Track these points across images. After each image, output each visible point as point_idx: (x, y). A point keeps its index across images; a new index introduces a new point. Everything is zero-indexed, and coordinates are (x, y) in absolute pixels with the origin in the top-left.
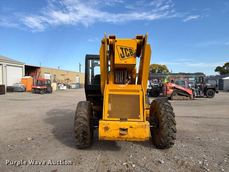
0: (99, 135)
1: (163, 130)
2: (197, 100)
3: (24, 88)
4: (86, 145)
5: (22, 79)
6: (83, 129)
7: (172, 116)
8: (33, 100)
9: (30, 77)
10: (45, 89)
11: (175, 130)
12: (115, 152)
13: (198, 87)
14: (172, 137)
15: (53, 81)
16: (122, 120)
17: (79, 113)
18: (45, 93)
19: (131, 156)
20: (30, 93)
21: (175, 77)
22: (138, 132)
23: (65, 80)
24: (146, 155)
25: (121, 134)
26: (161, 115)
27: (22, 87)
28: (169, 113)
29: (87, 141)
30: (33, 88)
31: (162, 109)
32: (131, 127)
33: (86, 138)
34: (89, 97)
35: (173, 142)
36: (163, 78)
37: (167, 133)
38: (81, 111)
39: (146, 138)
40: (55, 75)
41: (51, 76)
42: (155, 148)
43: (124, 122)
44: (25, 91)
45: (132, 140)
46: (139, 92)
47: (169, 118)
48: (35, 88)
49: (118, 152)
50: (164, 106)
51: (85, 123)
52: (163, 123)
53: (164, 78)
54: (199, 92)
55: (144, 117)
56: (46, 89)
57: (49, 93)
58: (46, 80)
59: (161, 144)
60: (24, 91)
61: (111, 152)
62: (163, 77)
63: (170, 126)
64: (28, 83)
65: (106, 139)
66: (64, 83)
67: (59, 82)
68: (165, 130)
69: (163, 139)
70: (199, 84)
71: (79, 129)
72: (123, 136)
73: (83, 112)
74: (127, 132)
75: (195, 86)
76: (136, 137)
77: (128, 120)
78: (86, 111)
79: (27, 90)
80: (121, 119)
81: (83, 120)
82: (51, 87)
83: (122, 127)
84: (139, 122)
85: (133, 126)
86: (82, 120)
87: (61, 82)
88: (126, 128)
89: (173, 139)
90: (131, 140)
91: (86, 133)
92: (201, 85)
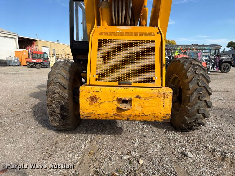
0: (81, 111)
1: (190, 104)
2: (212, 74)
3: (18, 62)
4: (67, 127)
5: (16, 51)
6: (60, 102)
7: (205, 81)
8: (26, 74)
9: (24, 49)
10: (41, 62)
11: (209, 104)
12: (111, 135)
13: (213, 61)
14: (203, 114)
15: (52, 55)
16: (121, 85)
17: (53, 77)
18: (41, 67)
19: (137, 144)
20: (26, 67)
21: (187, 48)
22: (150, 105)
23: (66, 55)
24: (160, 142)
25: (119, 109)
26: (187, 81)
27: (16, 61)
28: (201, 76)
29: (67, 120)
30: (28, 62)
31: (189, 70)
32: (138, 97)
33: (65, 116)
34: (77, 59)
35: (204, 122)
36: (173, 50)
37: (196, 108)
38: (57, 74)
39: (165, 115)
40: (54, 49)
41: (50, 50)
42: (173, 131)
43: (125, 88)
44: (20, 65)
45: (139, 119)
46: (154, 35)
47: (200, 84)
48: (30, 62)
49: (117, 136)
50: (192, 66)
51: (63, 93)
52: (190, 92)
53: (175, 50)
54: (213, 66)
55: (162, 80)
56: (43, 62)
57: (47, 67)
58: (42, 52)
59: (183, 125)
60: (18, 66)
61: (106, 137)
62: (174, 48)
63: (202, 97)
64: (22, 56)
65: (93, 117)
66: (65, 58)
67: (59, 57)
68: (194, 103)
69: (187, 117)
70: (213, 57)
71: (54, 102)
72: (123, 113)
73: (59, 76)
74: (131, 105)
75: (209, 59)
76: (146, 114)
77: (133, 84)
78: (64, 74)
79: (22, 64)
80: (119, 83)
81: (59, 88)
82: (49, 61)
83: (122, 97)
84: (152, 88)
85: (141, 96)
86: (57, 87)
87: (61, 57)
88: (128, 97)
89: (205, 117)
90: (137, 120)
91: (65, 108)
92: (216, 58)
